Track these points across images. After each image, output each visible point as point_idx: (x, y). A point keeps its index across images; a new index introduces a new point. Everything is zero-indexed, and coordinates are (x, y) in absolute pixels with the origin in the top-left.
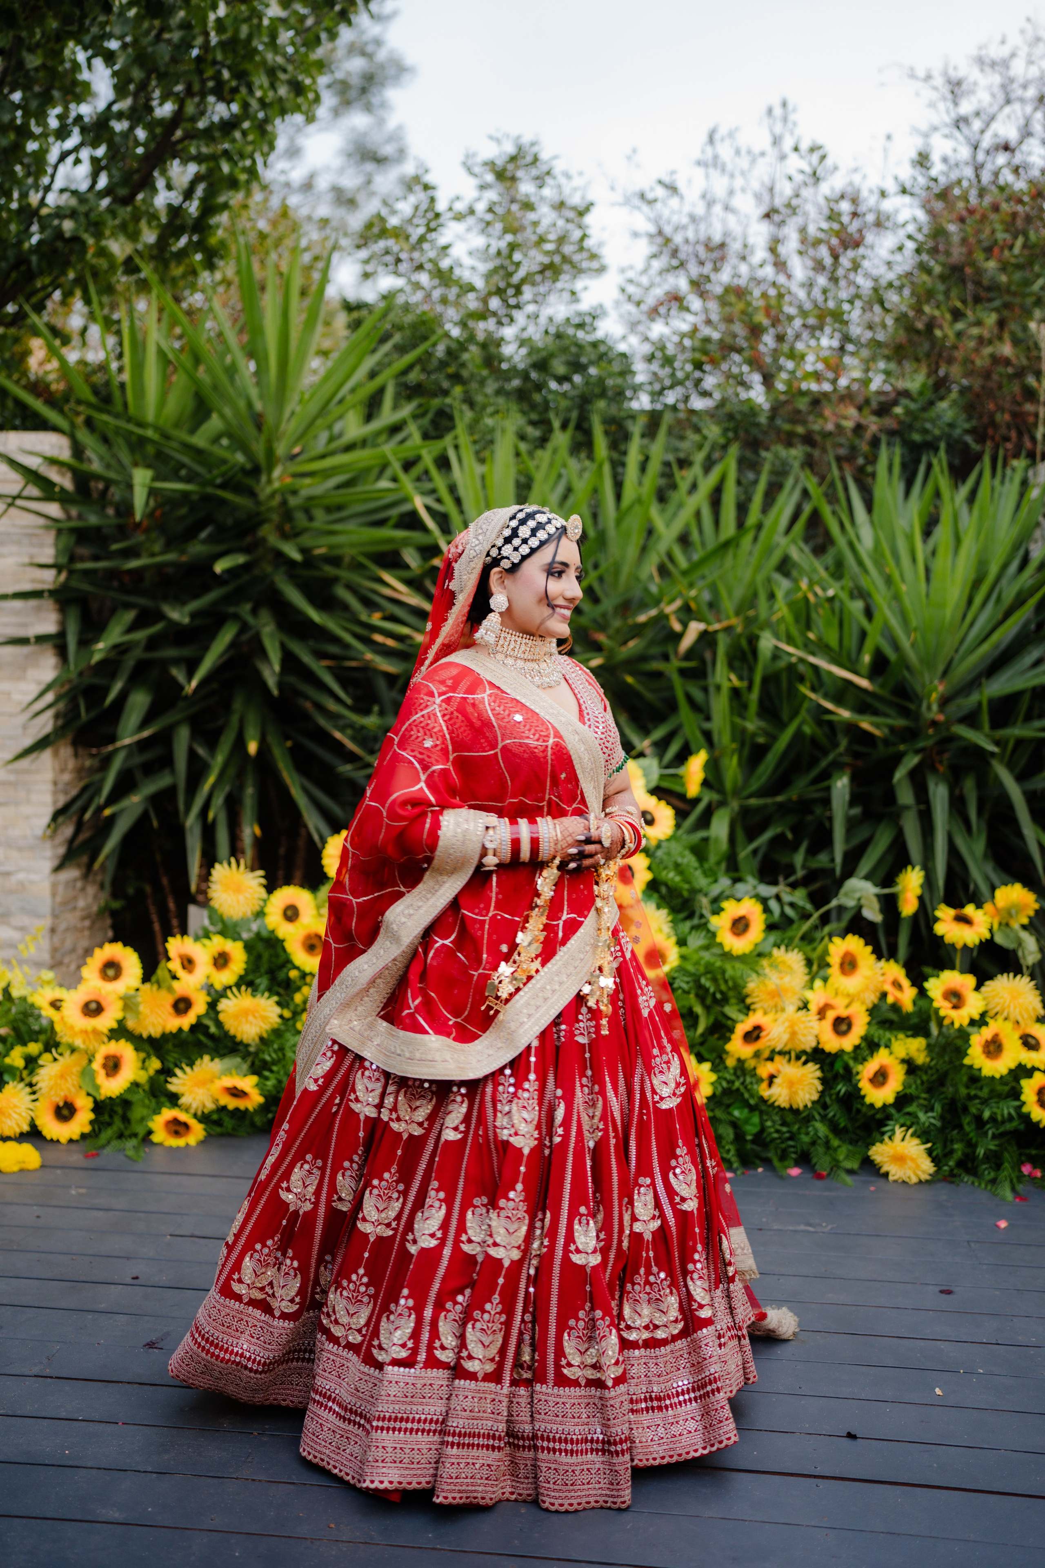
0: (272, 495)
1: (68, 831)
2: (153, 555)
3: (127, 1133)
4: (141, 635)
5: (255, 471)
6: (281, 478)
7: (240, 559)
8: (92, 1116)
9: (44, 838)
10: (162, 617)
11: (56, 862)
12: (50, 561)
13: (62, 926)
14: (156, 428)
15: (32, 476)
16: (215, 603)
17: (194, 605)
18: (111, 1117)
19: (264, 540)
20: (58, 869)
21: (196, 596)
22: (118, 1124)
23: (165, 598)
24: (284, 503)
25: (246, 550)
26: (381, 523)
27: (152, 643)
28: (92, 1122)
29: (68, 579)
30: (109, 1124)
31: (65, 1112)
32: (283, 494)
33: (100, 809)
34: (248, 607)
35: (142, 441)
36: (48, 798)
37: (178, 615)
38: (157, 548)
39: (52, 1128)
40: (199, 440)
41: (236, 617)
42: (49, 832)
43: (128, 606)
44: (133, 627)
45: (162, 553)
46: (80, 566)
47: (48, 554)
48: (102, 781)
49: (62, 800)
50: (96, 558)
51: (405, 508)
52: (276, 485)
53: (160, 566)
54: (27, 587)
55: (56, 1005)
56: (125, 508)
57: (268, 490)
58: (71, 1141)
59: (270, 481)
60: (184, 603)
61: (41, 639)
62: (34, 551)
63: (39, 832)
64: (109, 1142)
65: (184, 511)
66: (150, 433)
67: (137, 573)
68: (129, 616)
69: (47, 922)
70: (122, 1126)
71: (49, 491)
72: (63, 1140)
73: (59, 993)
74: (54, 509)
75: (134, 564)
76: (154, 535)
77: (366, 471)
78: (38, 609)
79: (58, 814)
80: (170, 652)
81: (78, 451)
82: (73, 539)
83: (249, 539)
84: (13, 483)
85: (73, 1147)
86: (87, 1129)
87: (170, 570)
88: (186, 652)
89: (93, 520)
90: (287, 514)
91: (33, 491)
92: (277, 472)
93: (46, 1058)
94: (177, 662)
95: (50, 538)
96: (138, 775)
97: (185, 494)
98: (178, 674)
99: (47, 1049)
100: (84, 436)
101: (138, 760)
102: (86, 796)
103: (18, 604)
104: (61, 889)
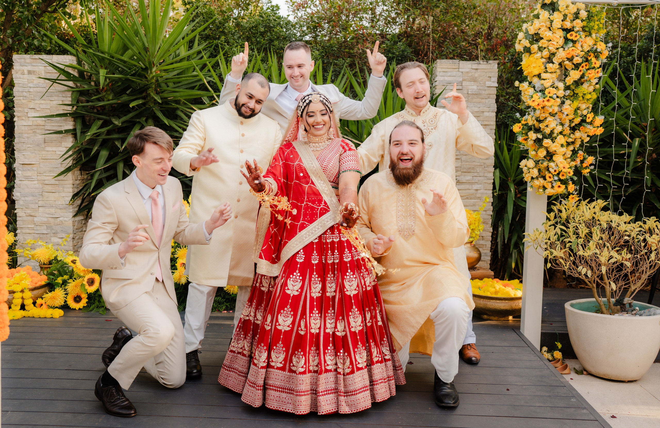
0: (153, 77)
1: (79, 202)
2: (109, 100)
3: (99, 306)
4: (104, 130)
5: (146, 69)
6: (155, 71)
7: (140, 102)
8: (87, 300)
9: (69, 204)
10: (112, 123)
11: (75, 214)
12: (70, 103)
13: (77, 238)
14: (108, 53)
15: (62, 71)
16: (132, 118)
17: (124, 119)
18: (94, 301)
19: (149, 95)
20: (74, 216)
21: (125, 115)
22: (97, 303)
23: (113, 116)
24: (157, 80)
25: (144, 98)
26: (193, 88)
27: (109, 133)
28: (87, 303)
29: (76, 109)
30: (94, 304)
31: (78, 299)
32: (157, 77)
33: (90, 194)
34: (144, 119)
35: (103, 59)
36: (71, 190)
37: (117, 122)
38: (111, 97)
39: (73, 305)
40: (125, 58)
41: (139, 122)
42: (71, 202)
43: (99, 119)
44: (101, 127)
45: (112, 100)
46: (81, 104)
47: (68, 100)
48: (91, 182)
49: (76, 191)
50: (88, 101)
51: (201, 83)
52: (154, 74)
53: (111, 104)
54: (62, 112)
55: (74, 262)
56: (97, 83)
57: (151, 76)
58: (80, 309)
59: (151, 73)
60: (120, 118)
61: (67, 131)
62: (64, 99)
63: (68, 203)
64: (93, 309)
65: (120, 84)
66: (106, 56)
67: (103, 107)
68: (100, 123)
69: (71, 236)
70: (98, 304)
71: (69, 76)
72: (77, 309)
73: (74, 258)
74: (71, 84)
75: (101, 104)
76: (109, 93)
77: (188, 69)
78: (65, 120)
79: (75, 196)
80: (115, 136)
81: (79, 62)
82: (78, 94)
83: (144, 94)
84: (55, 74)
85: (81, 311)
86: (86, 305)
87: (116, 105)
88: (121, 136)
89: (86, 87)
90: (158, 85)
91: (62, 77)
92: (154, 69)
93: (70, 281)
94: (117, 139)
95: (69, 94)
96: (104, 181)
97: (120, 79)
98: (118, 144)
99: (71, 277)
100: (81, 56)
101: (104, 175)
102: (85, 189)
103: (58, 119)
104: (76, 223)
